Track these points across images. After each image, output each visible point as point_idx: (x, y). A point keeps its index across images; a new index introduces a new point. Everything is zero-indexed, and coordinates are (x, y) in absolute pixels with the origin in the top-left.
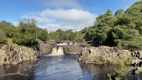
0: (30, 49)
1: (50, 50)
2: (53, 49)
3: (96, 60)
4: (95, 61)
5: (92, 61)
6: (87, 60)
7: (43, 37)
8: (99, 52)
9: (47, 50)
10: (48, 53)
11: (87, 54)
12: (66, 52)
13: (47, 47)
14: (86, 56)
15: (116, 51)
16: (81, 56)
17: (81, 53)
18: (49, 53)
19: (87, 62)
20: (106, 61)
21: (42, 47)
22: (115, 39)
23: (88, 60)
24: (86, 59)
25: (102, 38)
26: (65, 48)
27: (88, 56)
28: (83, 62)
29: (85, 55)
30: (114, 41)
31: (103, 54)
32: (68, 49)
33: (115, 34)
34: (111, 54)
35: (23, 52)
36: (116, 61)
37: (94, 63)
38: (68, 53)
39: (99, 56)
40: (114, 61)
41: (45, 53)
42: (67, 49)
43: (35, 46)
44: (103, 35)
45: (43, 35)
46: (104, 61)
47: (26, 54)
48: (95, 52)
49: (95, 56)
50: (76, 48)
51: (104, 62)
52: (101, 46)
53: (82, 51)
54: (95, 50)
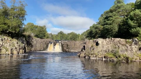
0: (15, 41)
1: (45, 46)
2: (49, 45)
3: (107, 55)
4: (105, 57)
5: (100, 57)
6: (92, 56)
7: (41, 35)
8: (111, 44)
9: (42, 46)
10: (42, 50)
11: (92, 46)
12: (64, 49)
13: (42, 42)
14: (92, 50)
15: (136, 44)
16: (83, 50)
17: (84, 46)
18: (44, 49)
19: (93, 58)
20: (122, 57)
21: (35, 42)
22: (133, 28)
23: (95, 55)
24: (92, 54)
25: (110, 32)
26: (64, 45)
27: (95, 50)
28: (86, 58)
29: (90, 49)
30: (131, 31)
31: (117, 46)
32: (68, 45)
33: (133, 21)
34: (129, 47)
35: (4, 44)
36: (138, 58)
37: (104, 59)
38: (67, 50)
39: (111, 50)
40: (135, 57)
41: (38, 49)
42: (66, 46)
43: (24, 39)
44: (112, 28)
45: (41, 33)
46: (120, 56)
47: (7, 45)
48: (105, 43)
49: (105, 49)
50: (77, 45)
51: (120, 59)
52: (113, 38)
53: (85, 43)
54: (105, 41)
